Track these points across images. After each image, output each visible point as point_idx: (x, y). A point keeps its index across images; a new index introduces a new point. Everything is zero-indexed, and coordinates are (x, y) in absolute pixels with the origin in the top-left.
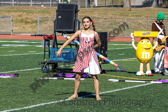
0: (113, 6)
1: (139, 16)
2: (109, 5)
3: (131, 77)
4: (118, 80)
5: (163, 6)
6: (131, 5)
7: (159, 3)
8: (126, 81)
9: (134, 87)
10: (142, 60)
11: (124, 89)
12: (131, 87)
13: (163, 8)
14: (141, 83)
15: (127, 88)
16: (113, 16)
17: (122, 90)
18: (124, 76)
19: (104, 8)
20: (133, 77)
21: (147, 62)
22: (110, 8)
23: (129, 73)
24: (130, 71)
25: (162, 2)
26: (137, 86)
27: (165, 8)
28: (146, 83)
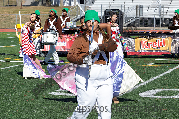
0: (9, 5)
1: (27, 13)
2: (6, 5)
3: (15, 58)
4: (5, 61)
5: (46, 5)
6: (22, 4)
7: (44, 2)
8: (11, 61)
9: (16, 66)
11: (8, 67)
12: (14, 66)
13: (47, 6)
15: (11, 67)
16: (8, 13)
17: (7, 69)
18: (10, 58)
19: (2, 7)
20: (17, 59)
22: (7, 7)
23: (14, 55)
24: (15, 54)
25: (46, 2)
26: (19, 65)
27: (48, 6)
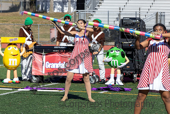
5: (30, 11)
9: (1, 95)
10: (9, 67)
14: (8, 91)
21: (14, 68)
28: (13, 91)
